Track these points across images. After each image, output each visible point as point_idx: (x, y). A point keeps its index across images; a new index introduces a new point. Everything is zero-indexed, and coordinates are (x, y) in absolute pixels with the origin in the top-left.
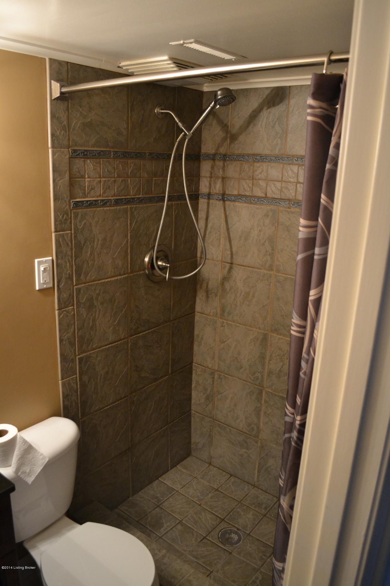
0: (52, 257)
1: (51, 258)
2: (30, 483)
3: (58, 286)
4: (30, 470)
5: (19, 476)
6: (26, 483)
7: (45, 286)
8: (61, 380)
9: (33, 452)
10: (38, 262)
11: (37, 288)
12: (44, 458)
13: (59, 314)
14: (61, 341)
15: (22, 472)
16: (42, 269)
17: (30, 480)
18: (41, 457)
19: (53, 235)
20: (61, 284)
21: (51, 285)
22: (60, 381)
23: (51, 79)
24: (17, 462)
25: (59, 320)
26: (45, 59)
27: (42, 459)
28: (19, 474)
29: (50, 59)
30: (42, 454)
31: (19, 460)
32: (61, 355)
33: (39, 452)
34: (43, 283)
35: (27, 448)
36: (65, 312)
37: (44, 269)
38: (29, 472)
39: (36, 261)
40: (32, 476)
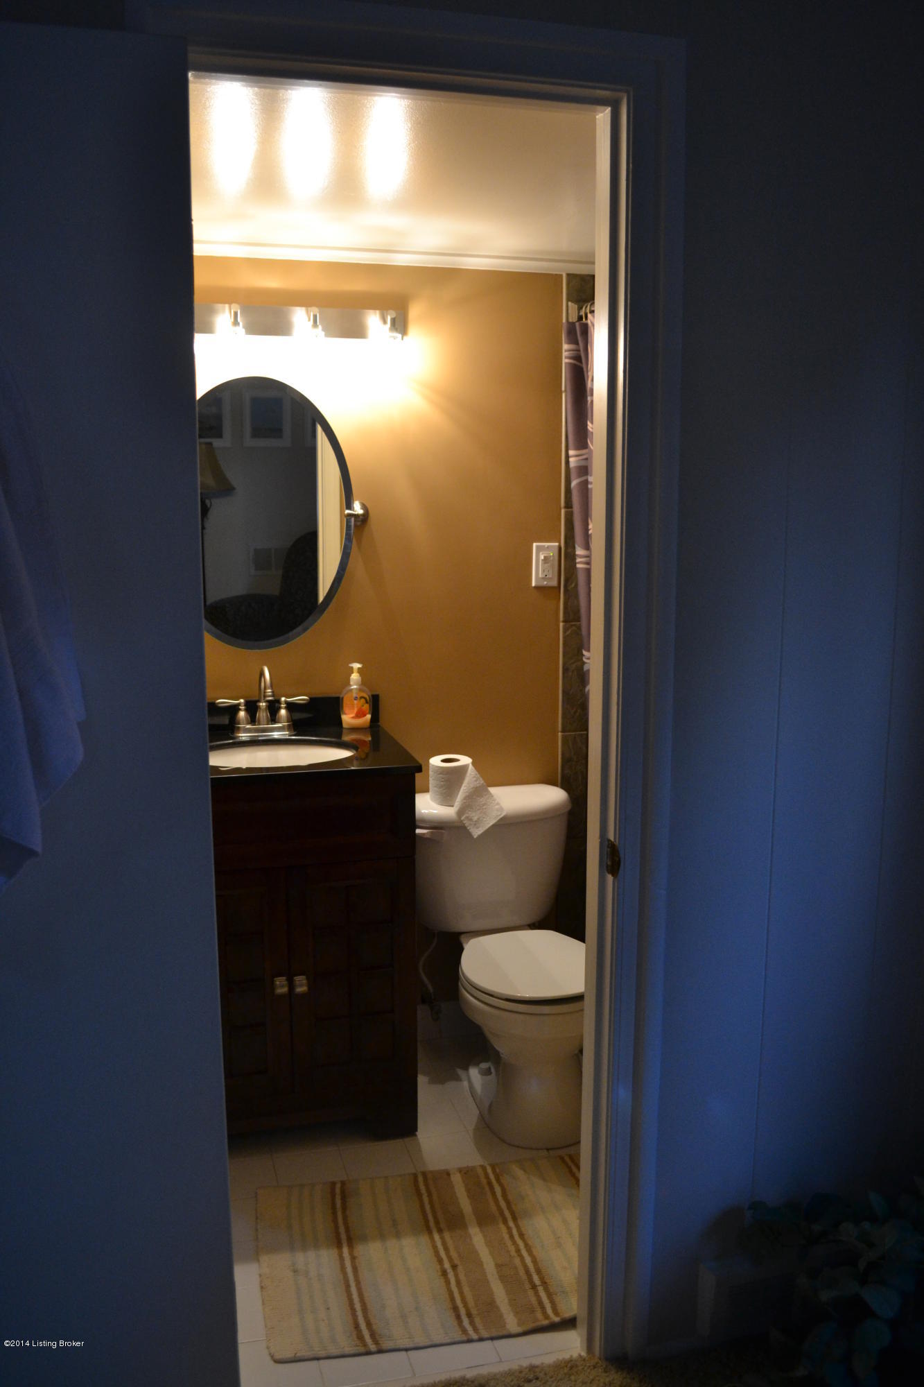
0: (560, 543)
1: (557, 544)
2: (475, 837)
3: (565, 586)
4: (478, 819)
5: (462, 821)
6: (470, 835)
7: (545, 583)
8: (562, 732)
9: (487, 796)
10: (537, 547)
11: (533, 585)
12: (501, 809)
13: (565, 630)
14: (565, 670)
15: (467, 817)
16: (542, 557)
17: (476, 832)
18: (497, 807)
19: (563, 511)
20: (571, 584)
21: (554, 583)
22: (560, 734)
23: (568, 300)
24: (462, 801)
25: (565, 638)
26: (561, 276)
27: (497, 810)
28: (463, 818)
29: (568, 275)
30: (498, 804)
31: (465, 798)
32: (564, 692)
33: (495, 800)
34: (543, 578)
35: (480, 787)
36: (574, 628)
37: (545, 557)
38: (476, 821)
39: (535, 545)
40: (480, 829)
